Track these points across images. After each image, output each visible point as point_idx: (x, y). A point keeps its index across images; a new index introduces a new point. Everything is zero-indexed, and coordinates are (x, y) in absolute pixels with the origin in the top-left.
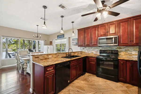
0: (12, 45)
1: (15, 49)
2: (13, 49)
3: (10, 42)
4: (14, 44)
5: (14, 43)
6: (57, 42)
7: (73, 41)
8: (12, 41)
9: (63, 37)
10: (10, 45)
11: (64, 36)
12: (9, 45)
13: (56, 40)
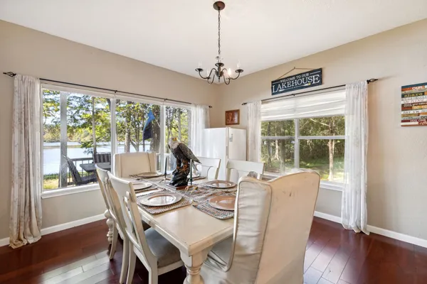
0: (80, 130)
1: (89, 143)
2: (82, 140)
3: (76, 121)
4: (84, 126)
5: (84, 124)
6: (267, 113)
7: (409, 100)
8: (79, 118)
9: (312, 85)
10: (74, 130)
11: (321, 79)
12: (71, 131)
13: (264, 101)
